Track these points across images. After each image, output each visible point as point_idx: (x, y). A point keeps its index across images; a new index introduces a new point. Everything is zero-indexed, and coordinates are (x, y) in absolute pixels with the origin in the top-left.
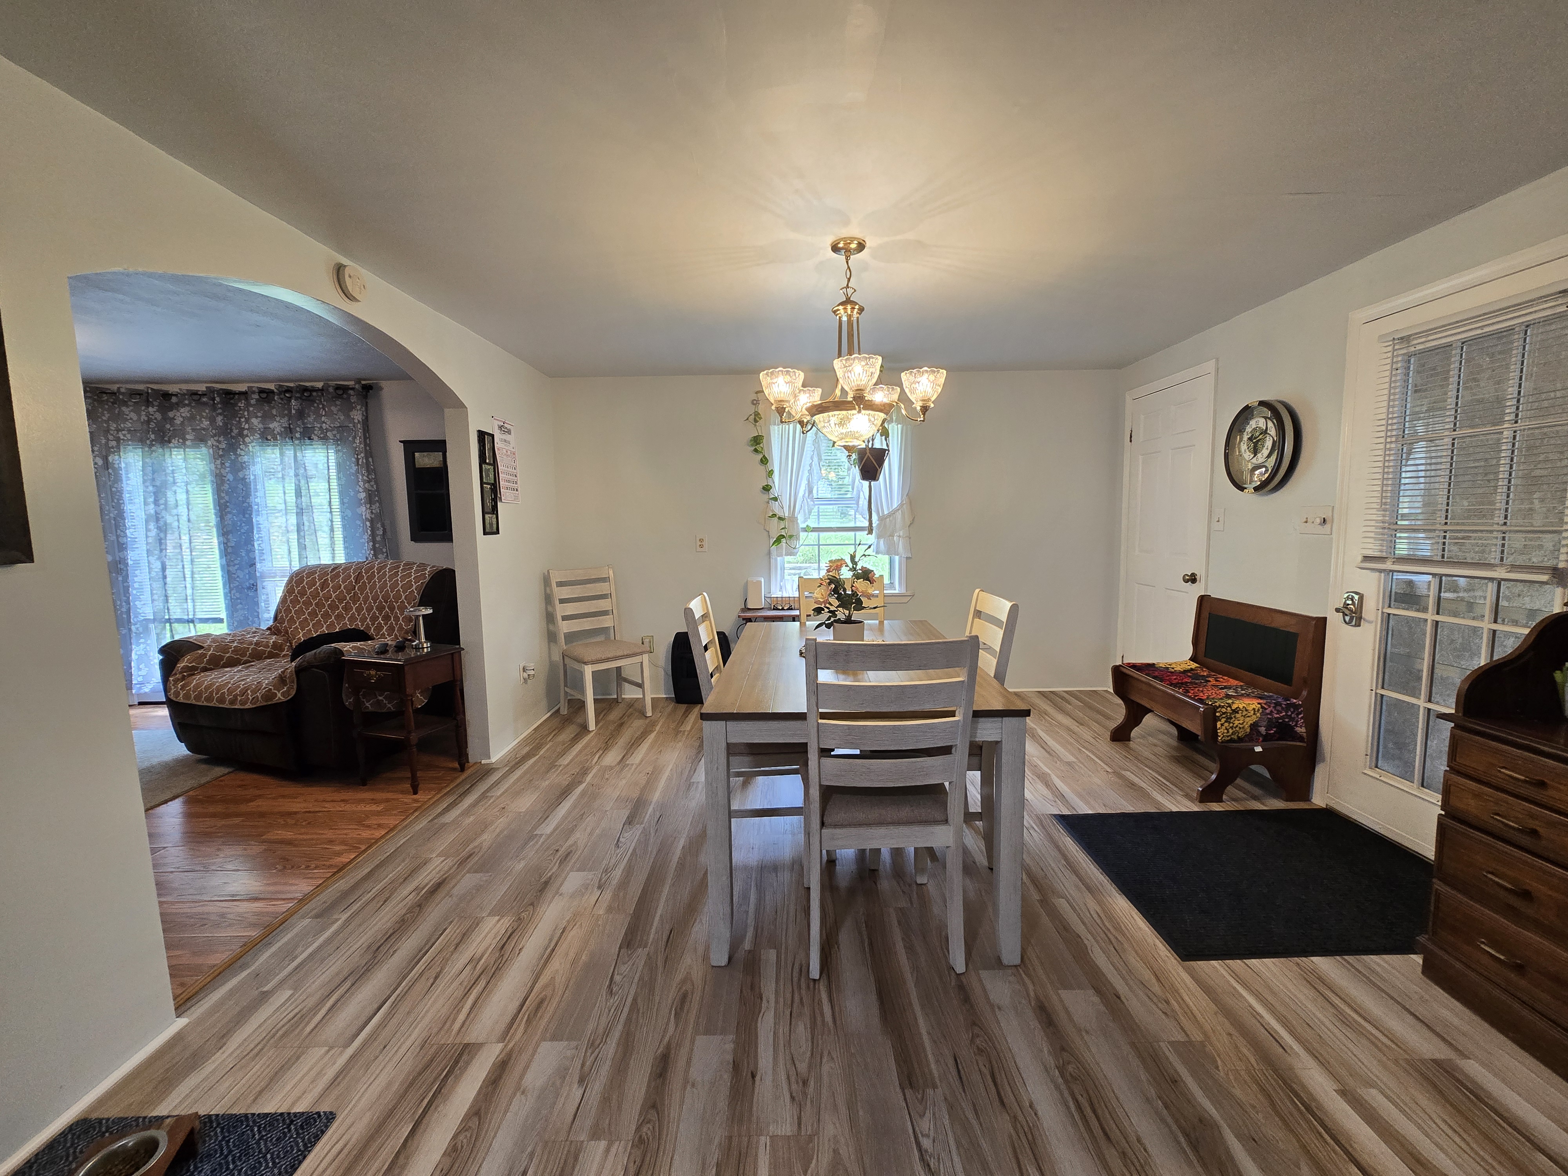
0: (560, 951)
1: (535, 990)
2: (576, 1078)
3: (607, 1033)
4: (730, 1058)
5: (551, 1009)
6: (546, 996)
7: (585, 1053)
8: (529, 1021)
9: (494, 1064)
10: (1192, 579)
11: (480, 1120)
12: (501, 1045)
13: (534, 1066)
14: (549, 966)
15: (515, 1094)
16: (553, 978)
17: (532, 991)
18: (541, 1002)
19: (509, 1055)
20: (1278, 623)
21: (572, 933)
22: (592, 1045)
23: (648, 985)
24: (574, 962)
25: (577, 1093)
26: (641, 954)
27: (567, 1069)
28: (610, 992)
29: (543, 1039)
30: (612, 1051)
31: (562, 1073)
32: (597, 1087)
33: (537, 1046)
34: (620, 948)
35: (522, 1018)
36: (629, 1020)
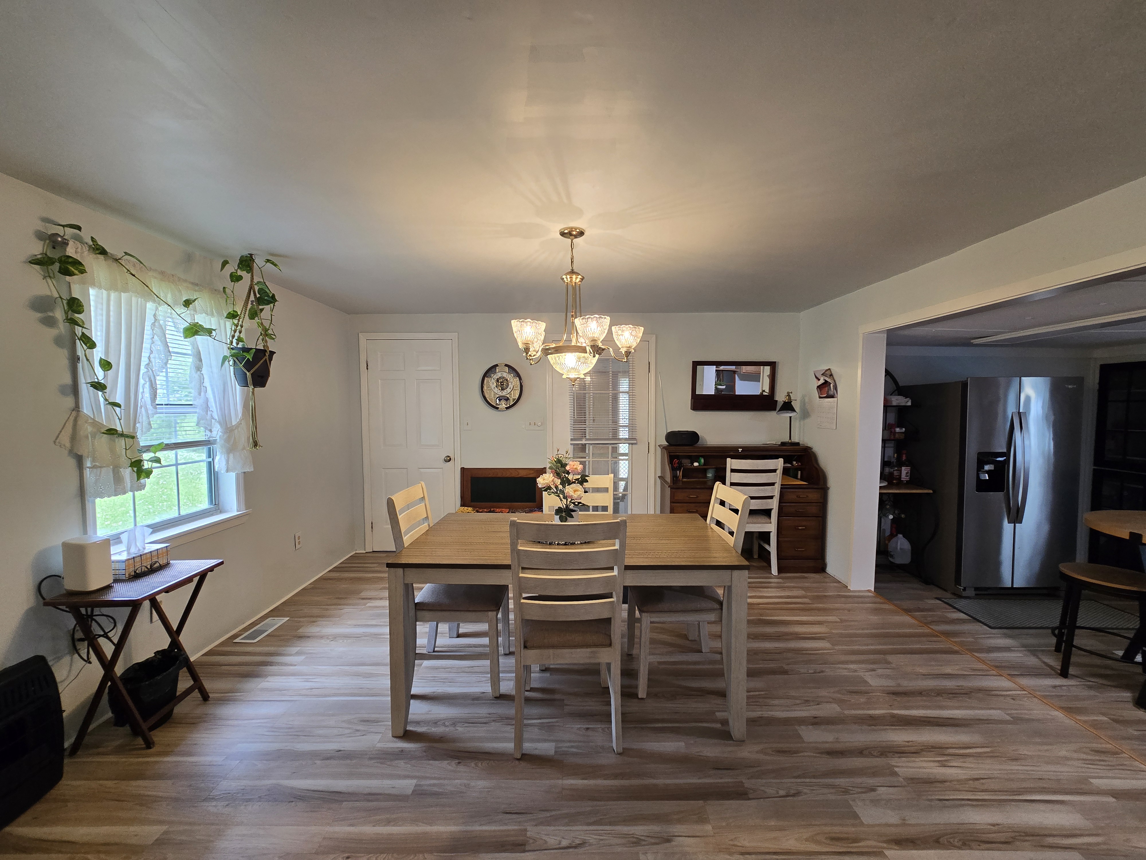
0: (772, 846)
1: (827, 850)
2: (873, 793)
3: (833, 786)
4: (810, 727)
5: (837, 829)
6: (826, 838)
7: (855, 794)
8: (856, 840)
9: (904, 849)
10: (448, 459)
11: (940, 838)
12: (887, 852)
13: (883, 821)
14: (794, 849)
15: (909, 825)
16: (807, 840)
17: (827, 852)
18: (833, 839)
19: (888, 842)
20: (522, 474)
21: (746, 843)
22: (846, 791)
23: (779, 773)
24: (781, 829)
25: (881, 790)
26: (748, 784)
27: (872, 801)
28: (797, 794)
29: (862, 824)
30: (842, 780)
31: (876, 802)
32: (871, 781)
33: (869, 826)
34: (749, 799)
35: (856, 847)
36: (814, 777)
